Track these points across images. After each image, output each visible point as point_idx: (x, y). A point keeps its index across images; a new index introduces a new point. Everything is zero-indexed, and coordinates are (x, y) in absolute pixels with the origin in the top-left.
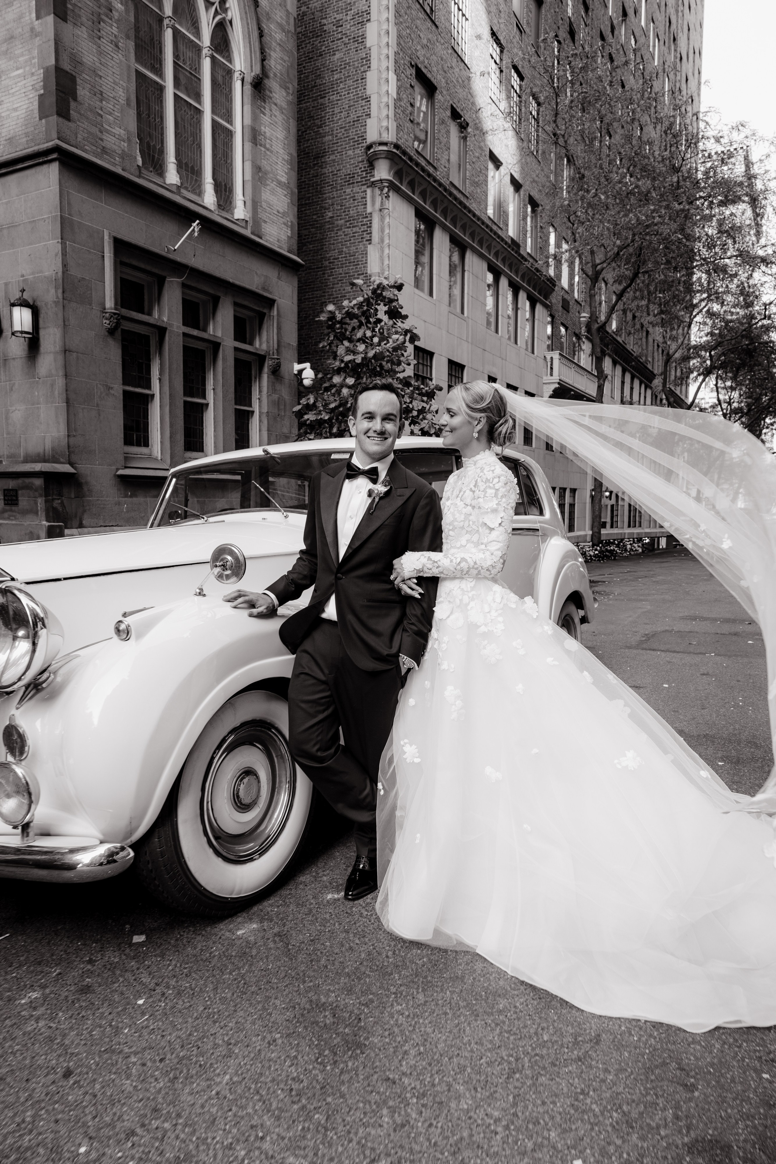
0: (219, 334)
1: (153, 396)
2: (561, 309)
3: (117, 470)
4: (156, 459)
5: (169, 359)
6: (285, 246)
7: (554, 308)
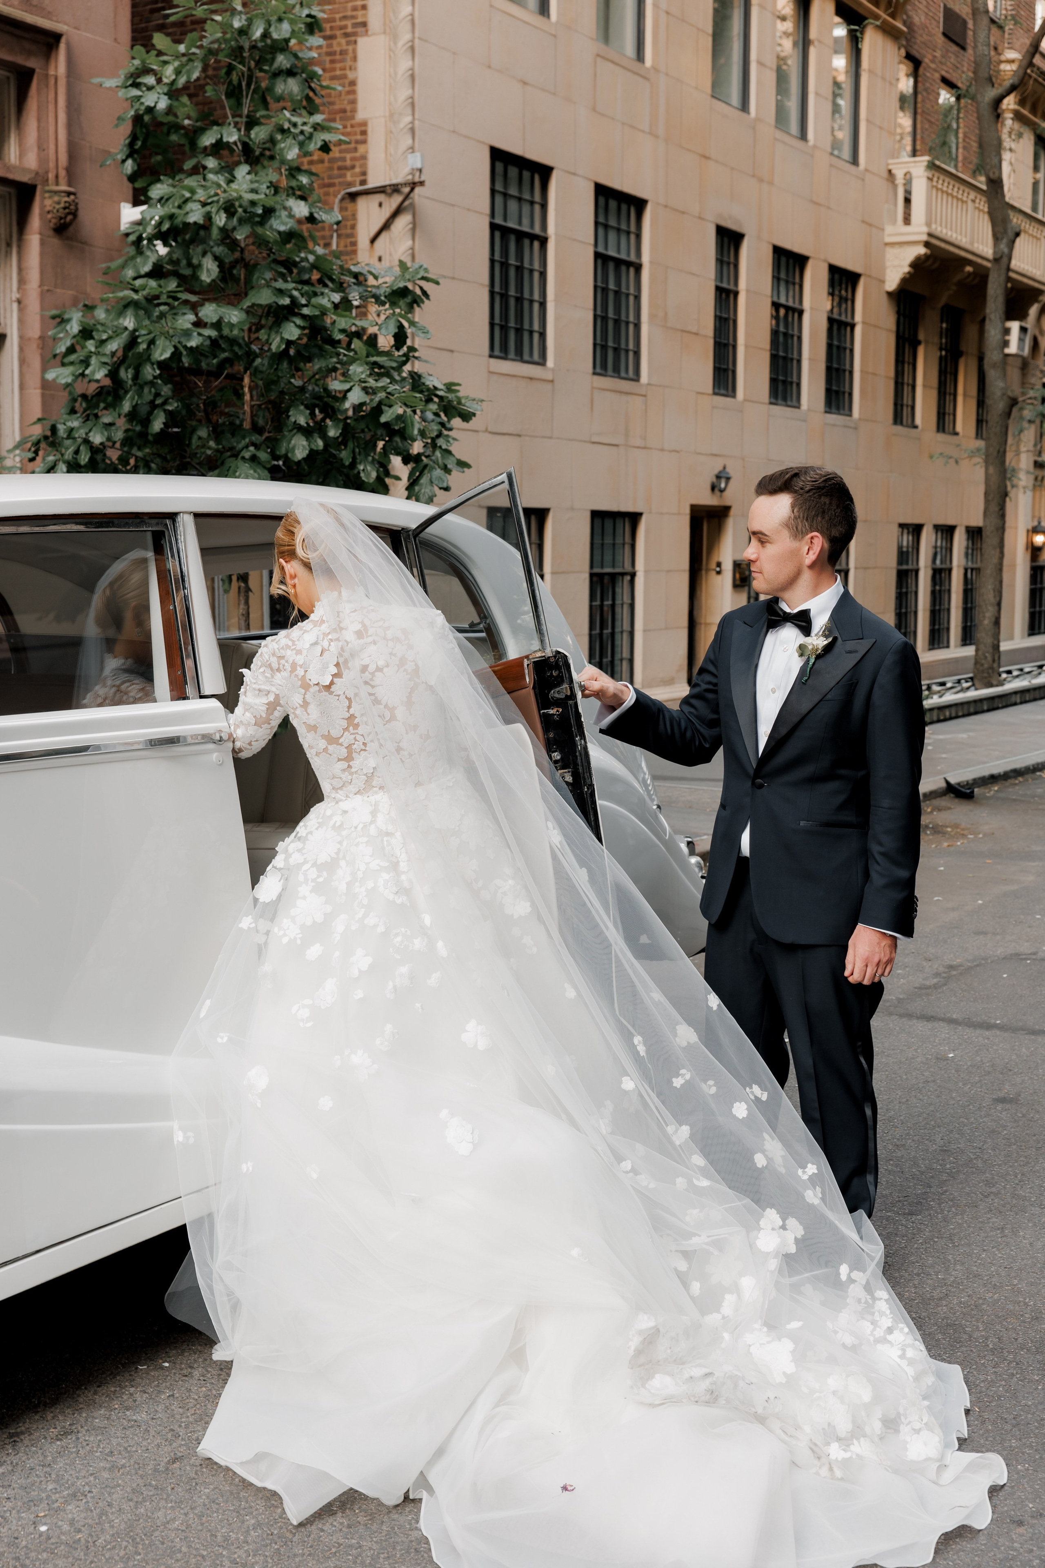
2: (940, 39)
7: (921, 37)
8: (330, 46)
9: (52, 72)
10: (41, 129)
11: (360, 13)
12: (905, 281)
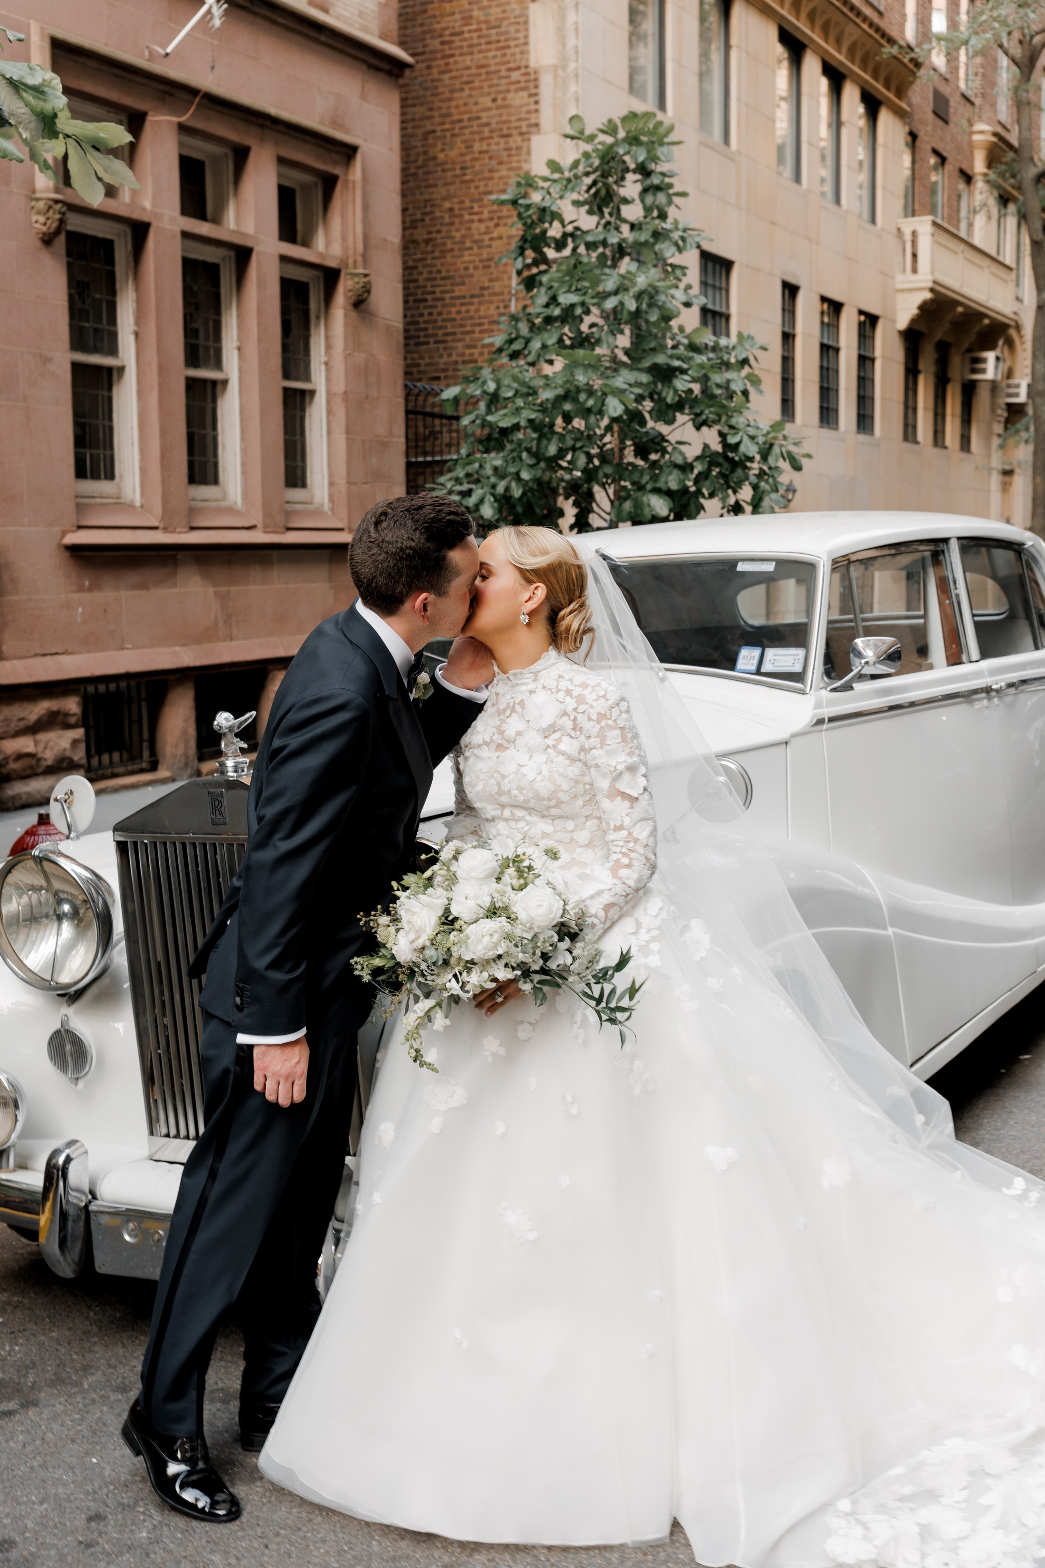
0: (249, 227)
1: (121, 370)
2: (931, 116)
3: (64, 533)
4: (130, 506)
5: (157, 290)
6: (374, 26)
7: (918, 116)
8: (507, 143)
9: (351, 177)
10: (344, 224)
11: (533, 116)
12: (913, 321)
